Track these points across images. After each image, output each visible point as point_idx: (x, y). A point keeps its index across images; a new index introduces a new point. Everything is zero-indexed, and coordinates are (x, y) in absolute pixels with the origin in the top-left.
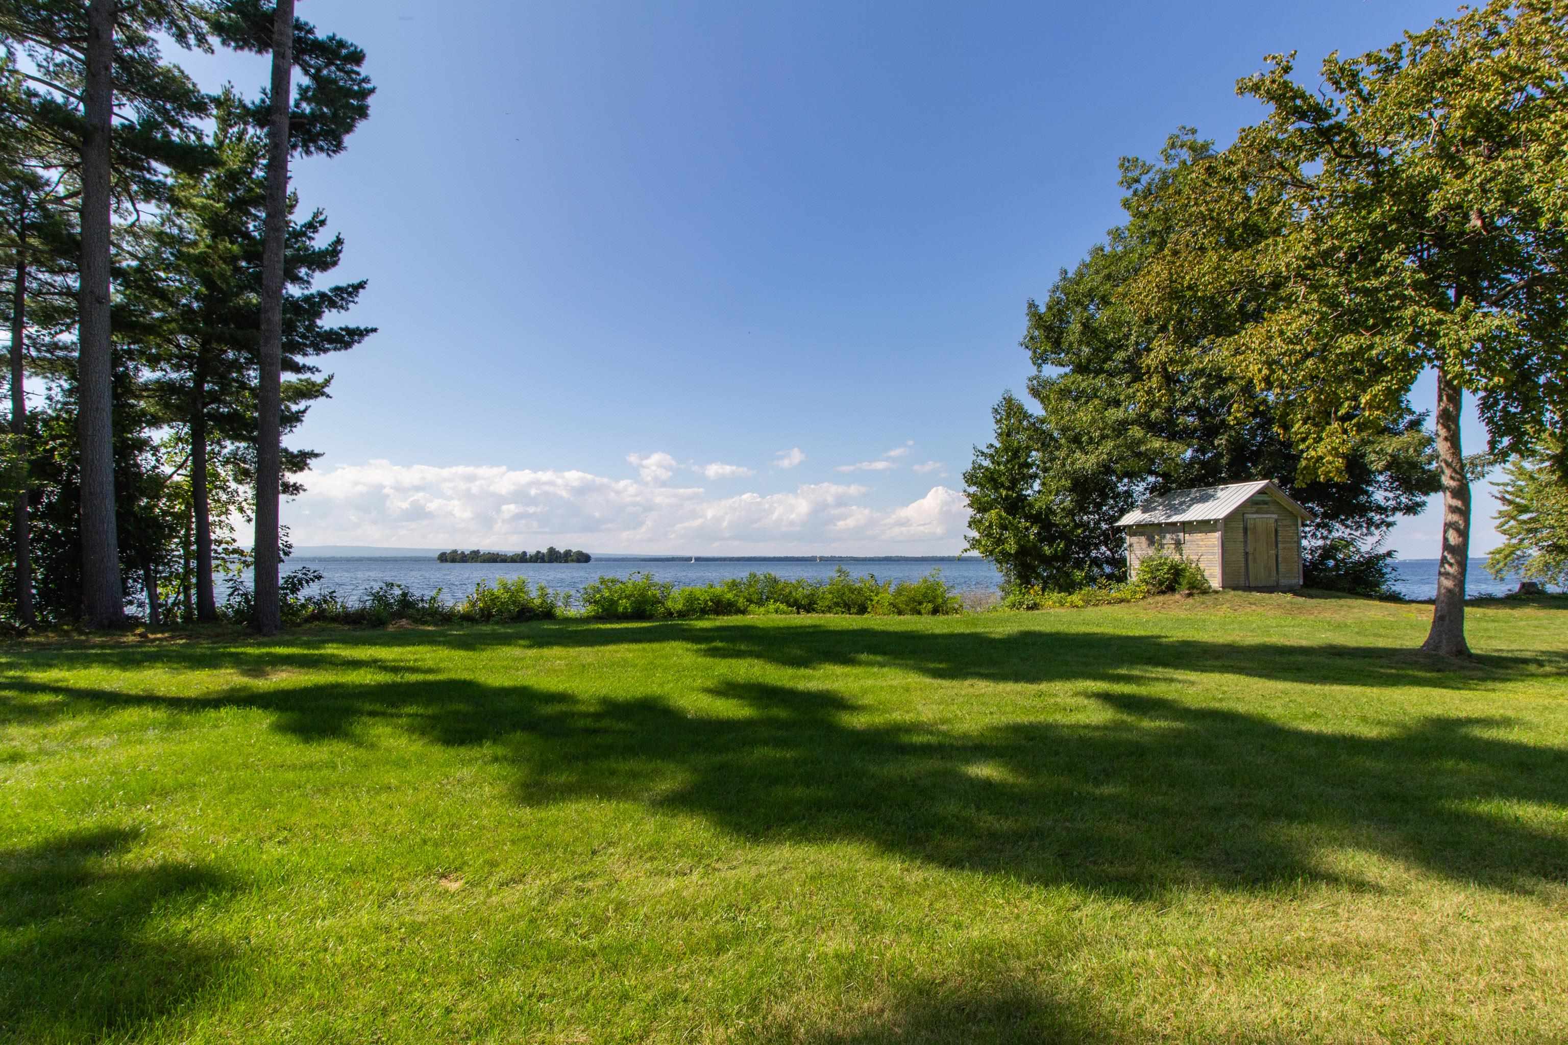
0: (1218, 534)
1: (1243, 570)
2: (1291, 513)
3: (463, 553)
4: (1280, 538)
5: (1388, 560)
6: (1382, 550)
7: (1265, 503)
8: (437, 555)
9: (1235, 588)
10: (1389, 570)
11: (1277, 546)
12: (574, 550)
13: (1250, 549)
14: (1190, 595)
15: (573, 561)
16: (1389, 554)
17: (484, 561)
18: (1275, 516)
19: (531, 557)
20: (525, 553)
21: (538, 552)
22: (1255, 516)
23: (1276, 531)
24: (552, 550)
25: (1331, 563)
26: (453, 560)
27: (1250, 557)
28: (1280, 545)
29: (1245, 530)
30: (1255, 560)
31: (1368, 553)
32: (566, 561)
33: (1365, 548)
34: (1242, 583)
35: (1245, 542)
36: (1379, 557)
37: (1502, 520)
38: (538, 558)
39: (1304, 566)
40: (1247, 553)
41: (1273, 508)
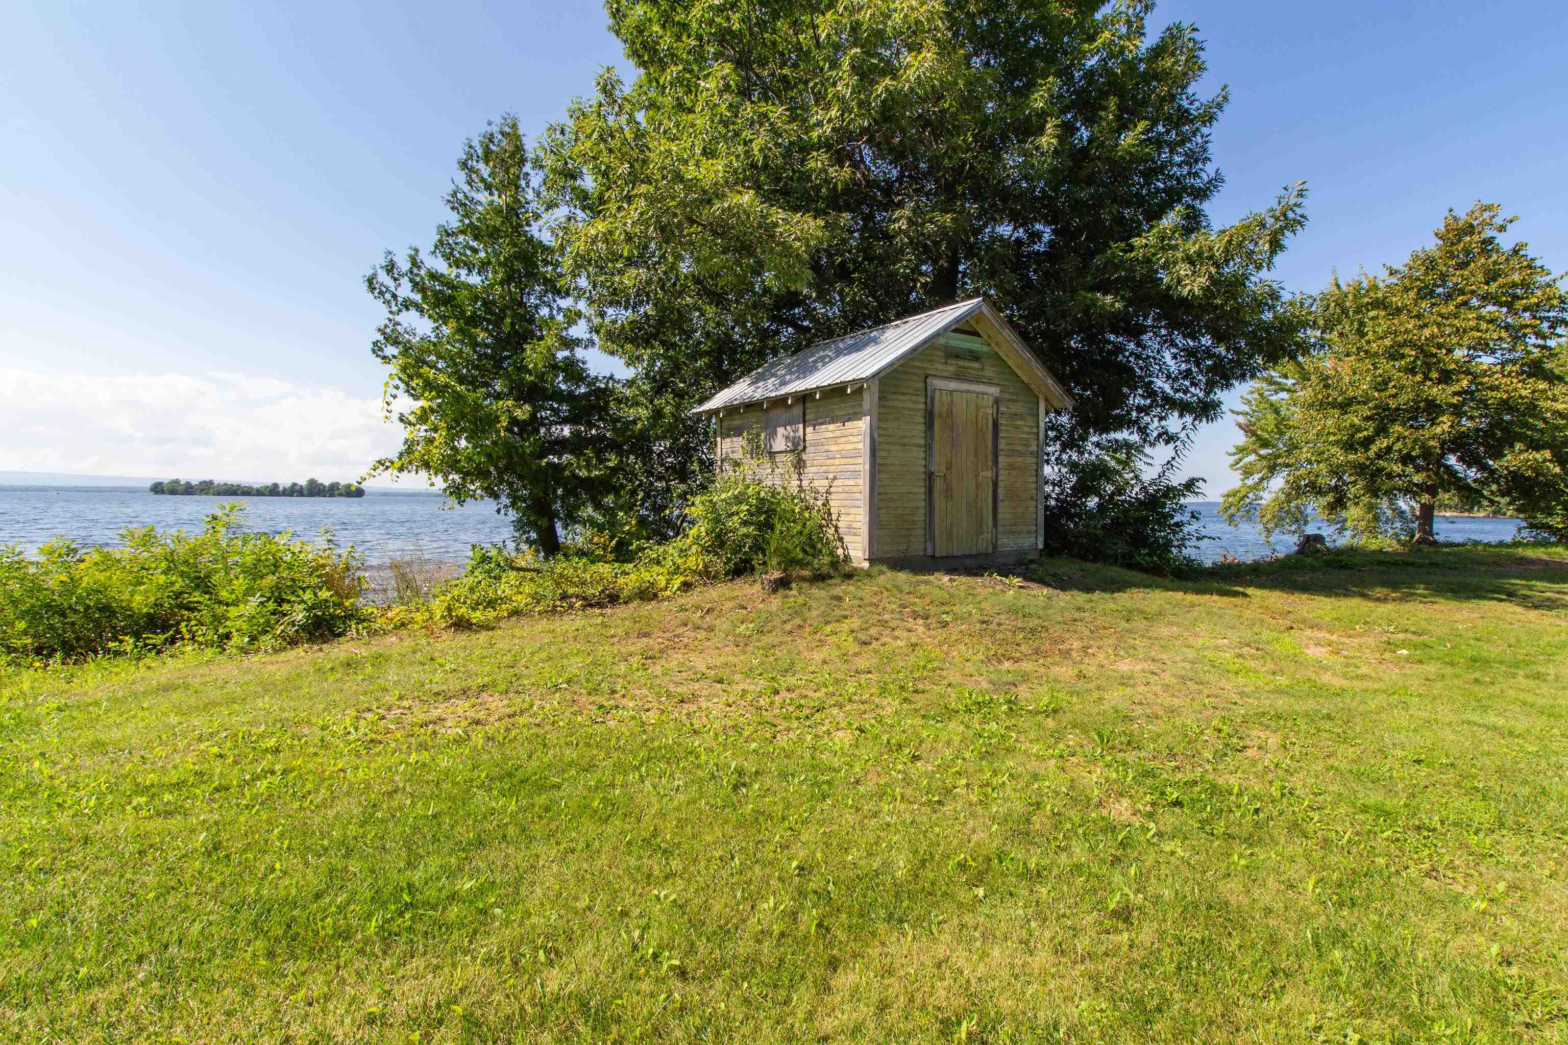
0: (863, 424)
1: (920, 516)
2: (1027, 388)
3: (188, 484)
4: (1002, 445)
5: (1189, 500)
6: (1177, 479)
7: (975, 356)
8: (149, 484)
9: (898, 564)
10: (1186, 517)
11: (996, 462)
12: (343, 482)
13: (939, 467)
14: (783, 584)
15: (340, 495)
16: (1190, 486)
17: (219, 494)
18: (994, 391)
19: (285, 489)
20: (276, 486)
21: (294, 485)
22: (952, 385)
23: (996, 425)
24: (312, 482)
25: (1092, 502)
26: (173, 492)
27: (938, 485)
28: (1001, 459)
29: (930, 417)
30: (948, 491)
31: (1153, 483)
32: (332, 495)
33: (1148, 474)
34: (917, 547)
35: (928, 448)
36: (1170, 492)
37: (1237, 457)
38: (294, 491)
39: (1047, 508)
40: (930, 476)
41: (989, 372)
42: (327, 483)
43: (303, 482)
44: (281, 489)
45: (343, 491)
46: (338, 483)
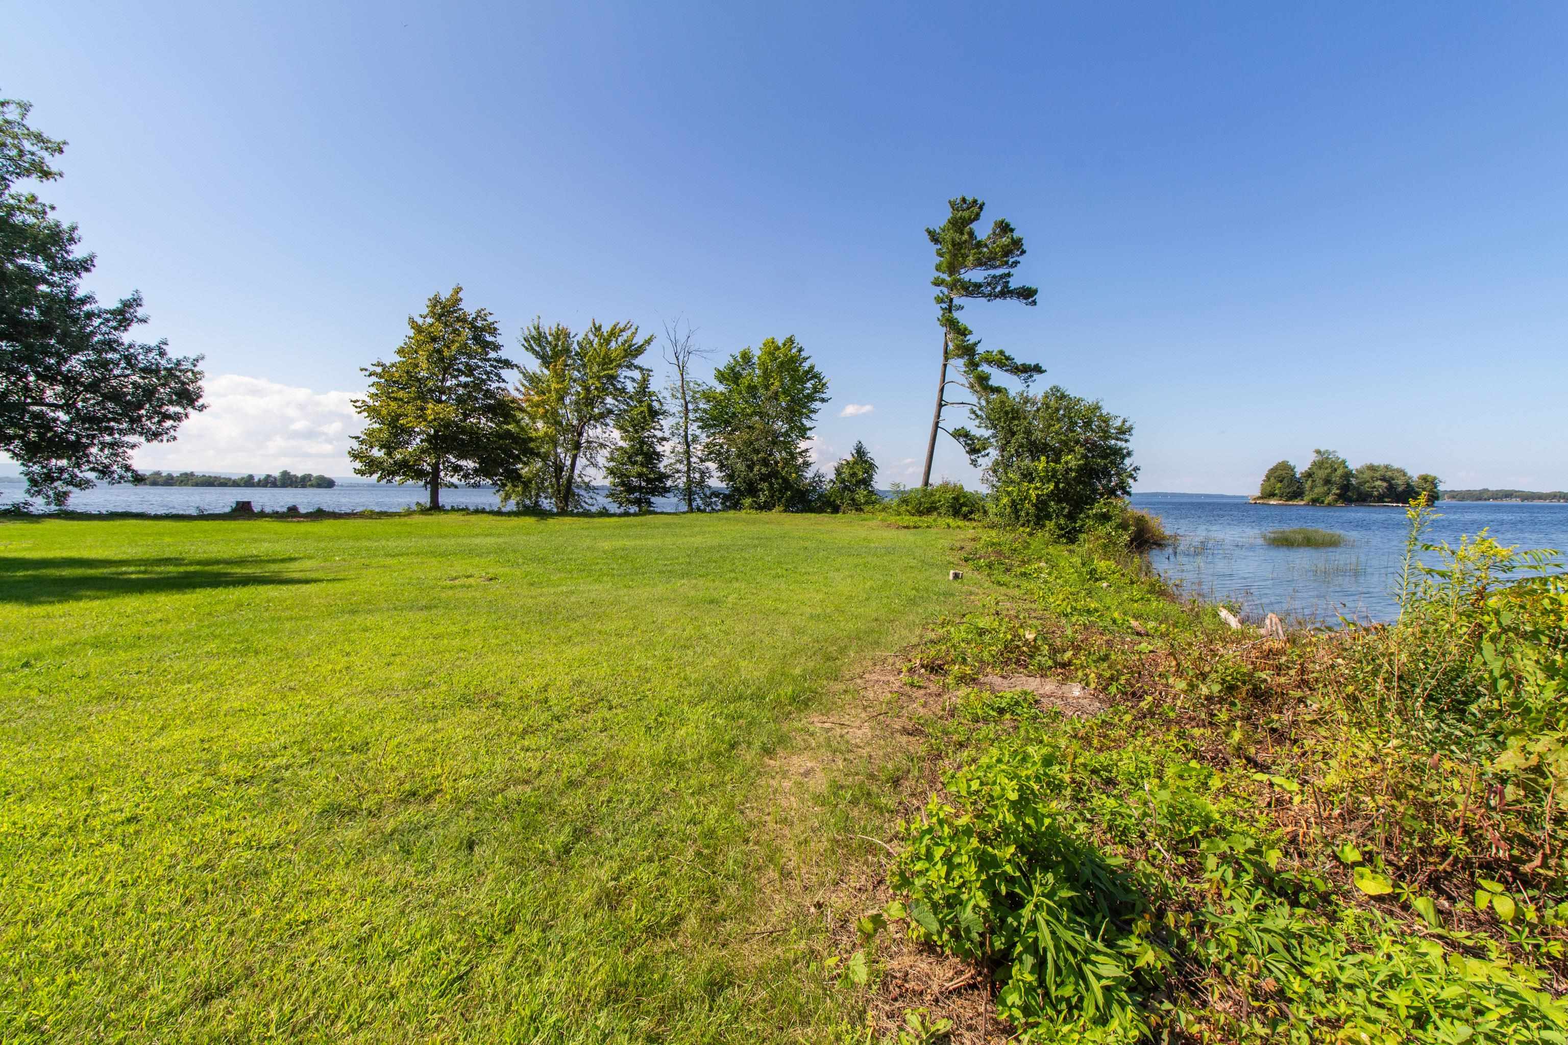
12: (315, 474)
15: (312, 486)
19: (260, 481)
20: (251, 477)
21: (269, 476)
24: (285, 474)
26: (154, 483)
32: (304, 486)
38: (268, 482)
42: (300, 474)
43: (276, 473)
44: (256, 480)
45: (314, 482)
46: (310, 475)
